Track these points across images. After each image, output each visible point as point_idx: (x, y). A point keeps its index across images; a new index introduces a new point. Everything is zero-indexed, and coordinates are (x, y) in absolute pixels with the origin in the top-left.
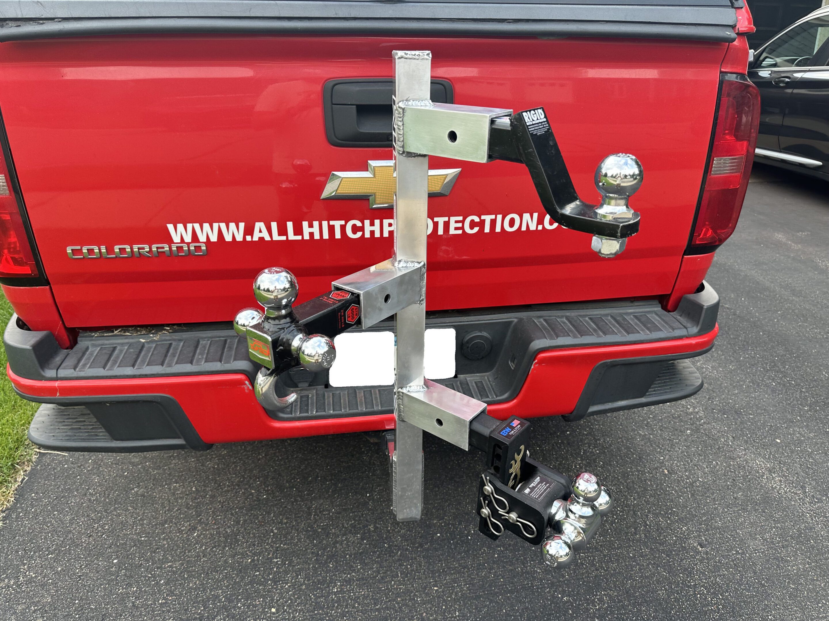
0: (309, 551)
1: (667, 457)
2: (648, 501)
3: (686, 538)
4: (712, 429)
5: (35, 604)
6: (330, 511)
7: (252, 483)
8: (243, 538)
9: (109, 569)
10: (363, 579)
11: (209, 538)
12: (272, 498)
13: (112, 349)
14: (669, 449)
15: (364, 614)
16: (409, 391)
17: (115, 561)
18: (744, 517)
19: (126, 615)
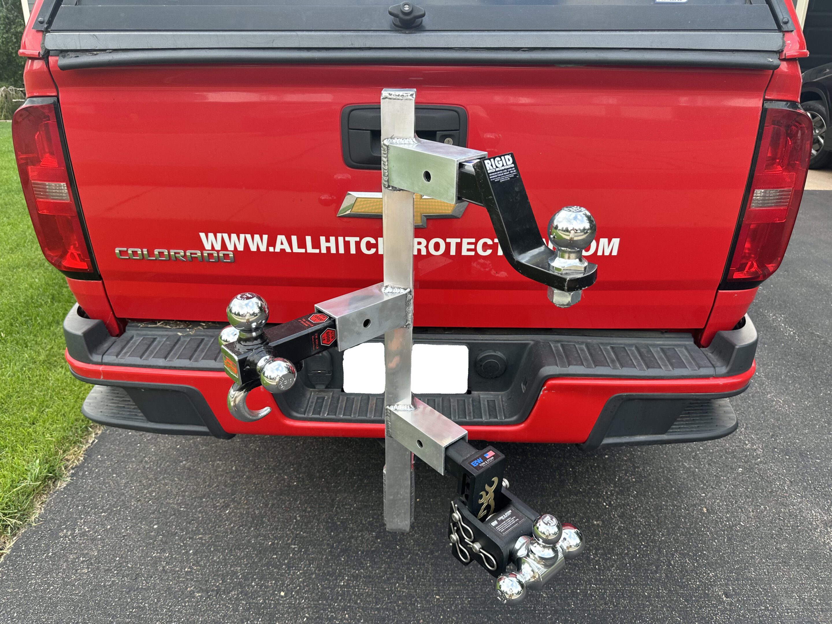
0: (325, 542)
1: (709, 494)
2: (677, 539)
3: (711, 585)
4: (769, 469)
5: (84, 556)
6: (351, 505)
7: (286, 469)
8: (269, 521)
9: (149, 533)
10: (370, 577)
11: (239, 517)
12: (302, 486)
13: (152, 340)
14: (714, 486)
15: (364, 611)
16: (396, 409)
17: (156, 527)
18: (784, 571)
19: (156, 577)
